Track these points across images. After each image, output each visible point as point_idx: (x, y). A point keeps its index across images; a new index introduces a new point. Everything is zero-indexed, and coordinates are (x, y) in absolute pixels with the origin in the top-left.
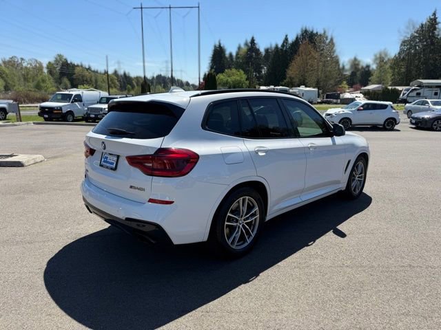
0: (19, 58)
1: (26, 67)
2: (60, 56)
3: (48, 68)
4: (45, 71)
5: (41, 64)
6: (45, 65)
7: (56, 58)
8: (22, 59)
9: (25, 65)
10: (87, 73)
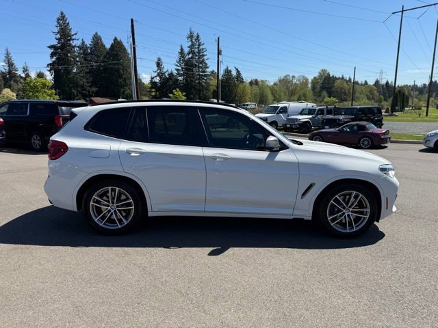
0: (291, 76)
1: (295, 84)
2: (324, 71)
3: (312, 82)
4: (310, 85)
5: (307, 80)
6: (310, 81)
7: (320, 73)
8: (293, 77)
9: (294, 81)
10: (345, 85)
